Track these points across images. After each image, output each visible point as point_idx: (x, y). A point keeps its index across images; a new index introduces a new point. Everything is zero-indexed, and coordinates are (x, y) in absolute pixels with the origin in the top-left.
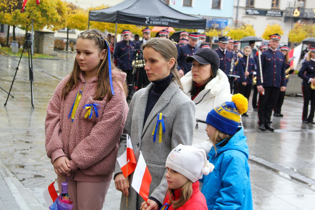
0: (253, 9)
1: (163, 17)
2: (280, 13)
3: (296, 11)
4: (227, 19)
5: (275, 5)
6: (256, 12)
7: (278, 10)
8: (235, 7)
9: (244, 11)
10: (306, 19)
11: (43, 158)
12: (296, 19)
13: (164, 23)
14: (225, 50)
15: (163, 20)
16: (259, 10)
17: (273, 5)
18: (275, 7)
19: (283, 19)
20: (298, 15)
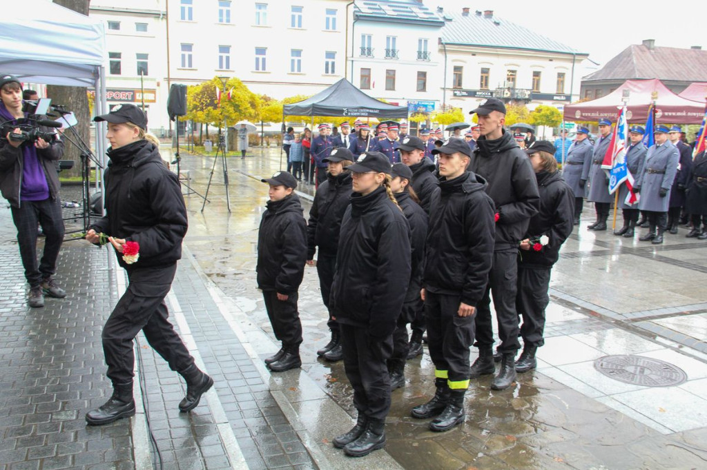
0: (461, 90)
1: (362, 108)
2: (489, 94)
3: (506, 91)
4: (433, 101)
5: (484, 85)
6: (464, 93)
7: (487, 91)
8: (442, 88)
9: (452, 93)
10: (517, 100)
11: (243, 266)
13: (363, 114)
14: (427, 142)
15: (362, 110)
16: (467, 91)
17: (481, 85)
18: (484, 88)
20: (508, 95)
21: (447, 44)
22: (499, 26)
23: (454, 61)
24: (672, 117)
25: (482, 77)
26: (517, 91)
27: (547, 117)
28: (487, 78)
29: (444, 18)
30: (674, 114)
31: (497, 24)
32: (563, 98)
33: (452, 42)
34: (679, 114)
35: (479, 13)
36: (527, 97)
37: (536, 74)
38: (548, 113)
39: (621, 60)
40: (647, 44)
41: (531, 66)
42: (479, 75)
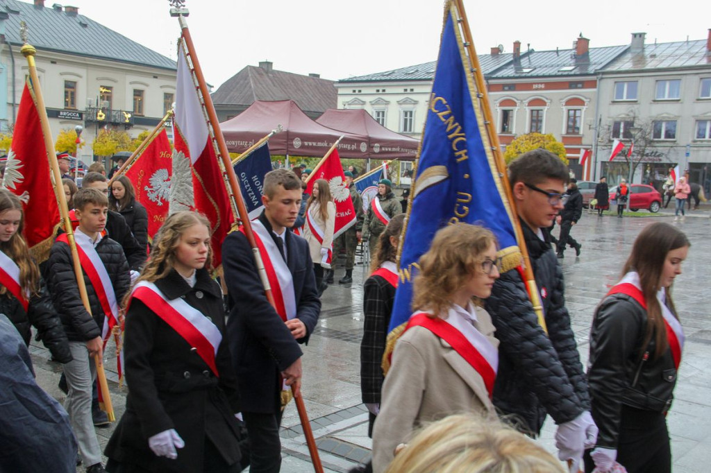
2: (78, 115)
3: (100, 113)
5: (69, 103)
7: (75, 110)
8: (10, 104)
10: (115, 125)
12: (101, 124)
16: (48, 110)
17: (66, 103)
18: (69, 107)
19: (83, 122)
20: (103, 118)
21: (13, 44)
22: (86, 29)
23: (24, 68)
24: (312, 147)
25: (66, 92)
26: (114, 113)
28: (73, 94)
29: (7, 7)
30: (314, 144)
31: (85, 26)
34: (320, 144)
35: (58, 8)
36: (127, 121)
37: (138, 94)
39: (238, 83)
40: (265, 67)
41: (131, 83)
42: (61, 90)
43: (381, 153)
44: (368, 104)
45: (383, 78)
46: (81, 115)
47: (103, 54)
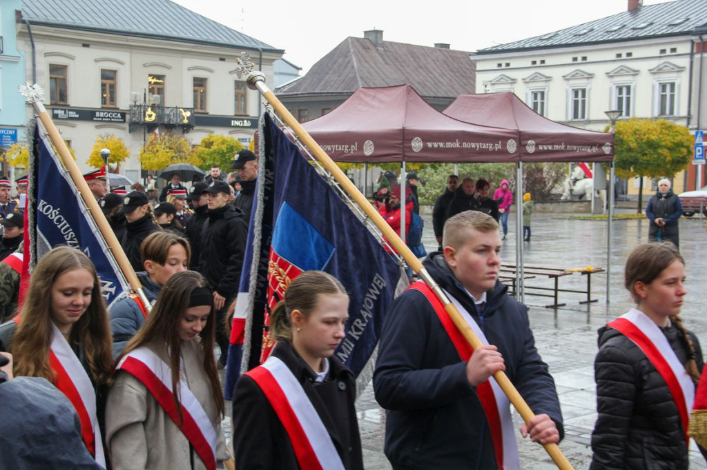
0: (67, 108)
2: (119, 115)
3: (149, 112)
4: (15, 128)
5: (108, 100)
6: (73, 114)
7: (116, 110)
9: (49, 113)
10: (169, 127)
12: (150, 127)
16: (78, 111)
17: (104, 100)
18: (108, 105)
19: (126, 126)
20: (153, 118)
21: (32, 23)
23: (47, 55)
24: (439, 150)
25: (103, 85)
27: (223, 154)
28: (113, 87)
30: (441, 145)
32: (246, 123)
33: (42, 19)
34: (449, 145)
36: (186, 121)
37: (200, 83)
38: (224, 147)
39: (334, 63)
40: (372, 37)
41: (190, 69)
42: (97, 82)
43: (537, 153)
44: (520, 82)
45: (541, 44)
46: (123, 115)
47: (151, 31)
